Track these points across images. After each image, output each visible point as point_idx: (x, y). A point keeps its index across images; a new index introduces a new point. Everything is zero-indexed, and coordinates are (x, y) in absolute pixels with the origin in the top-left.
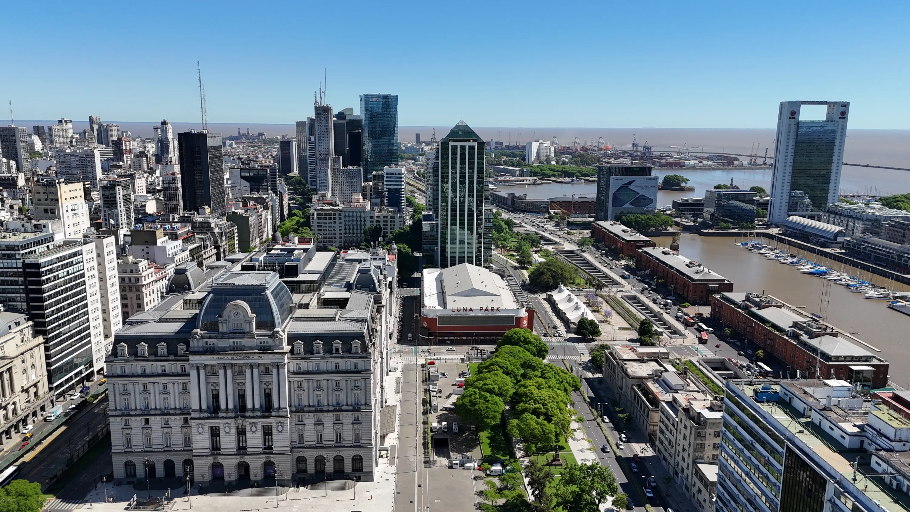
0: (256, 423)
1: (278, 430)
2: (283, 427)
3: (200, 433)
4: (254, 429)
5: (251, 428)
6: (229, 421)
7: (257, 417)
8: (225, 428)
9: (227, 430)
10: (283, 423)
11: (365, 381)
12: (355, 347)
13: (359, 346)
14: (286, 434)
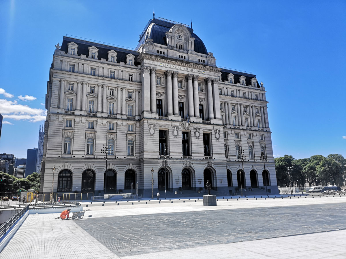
0: (199, 129)
1: (215, 137)
2: (219, 135)
3: (152, 135)
4: (197, 134)
5: (195, 133)
6: (177, 124)
7: (199, 123)
8: (173, 131)
9: (175, 133)
10: (219, 131)
11: (263, 108)
12: (255, 83)
13: (256, 84)
14: (222, 141)
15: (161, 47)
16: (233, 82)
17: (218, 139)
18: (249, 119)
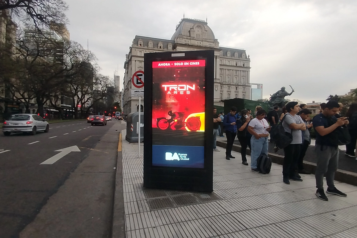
1: (215, 89)
2: (217, 88)
10: (218, 86)
11: (248, 72)
12: (243, 56)
13: (245, 56)
14: (219, 92)
15: (187, 39)
16: (230, 56)
17: (216, 91)
18: (237, 78)
